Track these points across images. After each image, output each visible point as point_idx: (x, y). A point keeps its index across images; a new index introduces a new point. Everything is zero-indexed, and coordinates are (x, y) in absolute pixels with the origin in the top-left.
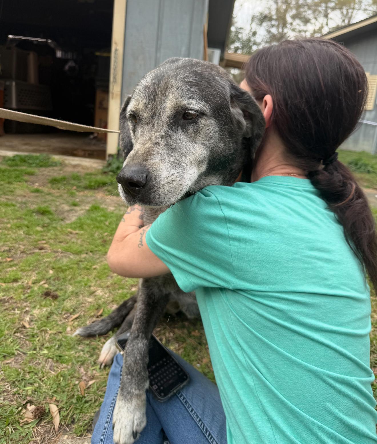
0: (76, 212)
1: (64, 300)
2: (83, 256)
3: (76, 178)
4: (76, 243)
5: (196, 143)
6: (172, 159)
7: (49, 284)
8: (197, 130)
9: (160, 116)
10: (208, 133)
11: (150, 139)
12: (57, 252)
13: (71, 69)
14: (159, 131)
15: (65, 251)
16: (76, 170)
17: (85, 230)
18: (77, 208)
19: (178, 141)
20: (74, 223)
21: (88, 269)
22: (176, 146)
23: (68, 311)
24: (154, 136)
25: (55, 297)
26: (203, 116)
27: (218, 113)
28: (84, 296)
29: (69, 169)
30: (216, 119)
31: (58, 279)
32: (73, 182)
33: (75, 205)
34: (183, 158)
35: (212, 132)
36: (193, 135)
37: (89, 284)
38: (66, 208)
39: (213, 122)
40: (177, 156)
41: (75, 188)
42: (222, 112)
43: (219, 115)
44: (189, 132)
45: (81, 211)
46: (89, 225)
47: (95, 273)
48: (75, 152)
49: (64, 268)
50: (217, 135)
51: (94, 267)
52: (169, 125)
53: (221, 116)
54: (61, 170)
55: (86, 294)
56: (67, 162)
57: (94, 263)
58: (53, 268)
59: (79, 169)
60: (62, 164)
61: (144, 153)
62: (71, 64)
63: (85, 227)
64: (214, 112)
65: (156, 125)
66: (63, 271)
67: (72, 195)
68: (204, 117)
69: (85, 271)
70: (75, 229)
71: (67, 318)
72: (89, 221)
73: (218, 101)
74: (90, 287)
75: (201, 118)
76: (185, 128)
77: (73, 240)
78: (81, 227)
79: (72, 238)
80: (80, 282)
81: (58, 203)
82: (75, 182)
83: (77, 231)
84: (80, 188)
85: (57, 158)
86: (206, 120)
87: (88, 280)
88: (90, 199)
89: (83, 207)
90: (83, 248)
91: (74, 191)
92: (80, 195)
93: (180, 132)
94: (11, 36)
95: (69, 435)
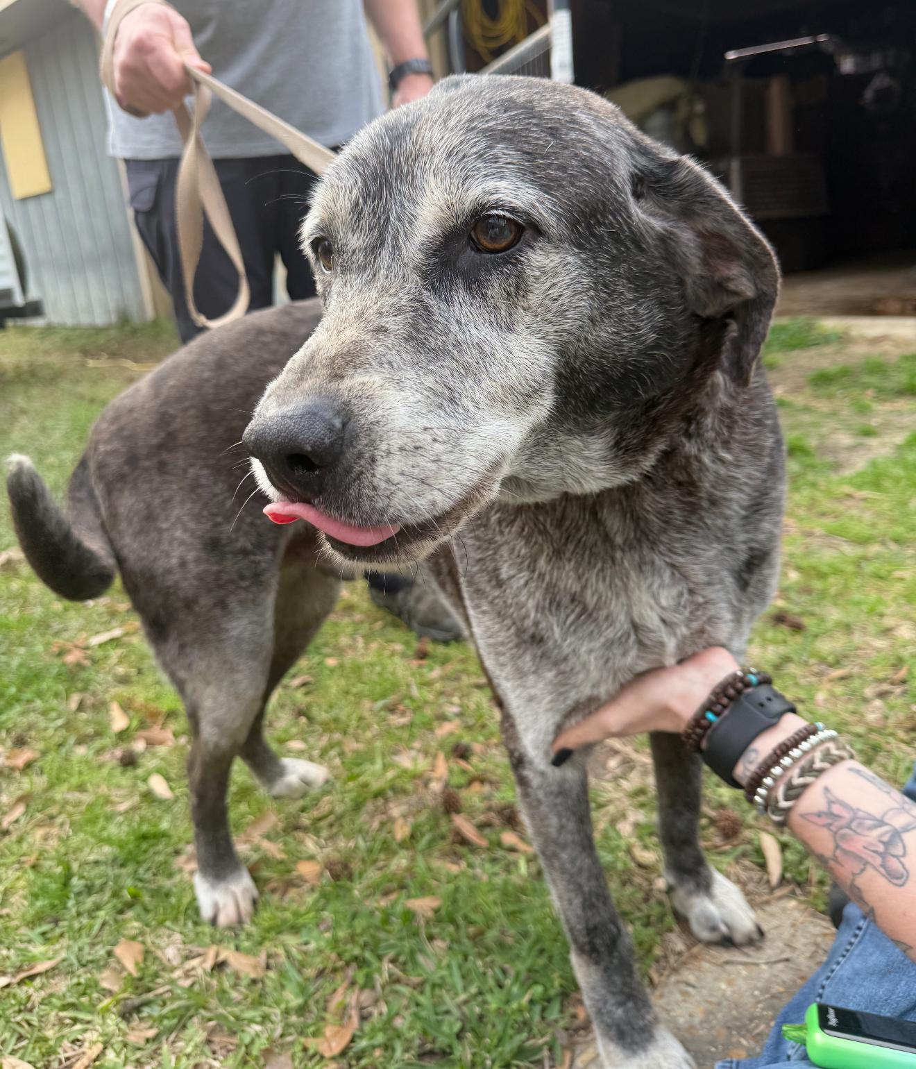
0: (869, 449)
1: (816, 636)
2: (875, 549)
3: (877, 368)
4: (861, 518)
5: (510, 329)
6: (429, 381)
7: (788, 599)
8: (518, 287)
9: (396, 246)
10: (555, 296)
11: (360, 316)
12: (809, 534)
13: (882, 95)
14: (392, 291)
15: (831, 534)
16: (876, 350)
17: (886, 491)
18: (873, 442)
19: (454, 328)
20: (860, 474)
21: (881, 578)
22: (444, 342)
23: (823, 660)
24: (375, 307)
25: (797, 628)
26: (535, 240)
27: (589, 226)
28: (865, 634)
29: (860, 350)
30: (580, 246)
31: (807, 590)
32: (866, 379)
33: (868, 433)
34: (470, 382)
35: (567, 293)
36: (502, 304)
37: (881, 609)
38: (845, 439)
39: (570, 259)
40: (447, 372)
41: (870, 392)
42: (600, 224)
43: (593, 235)
44: (489, 293)
45: (881, 449)
46: (897, 480)
47: (899, 587)
48: (880, 307)
49: (825, 569)
50: (583, 303)
51: (897, 574)
52: (424, 275)
53: (600, 239)
54: (838, 352)
55: (872, 629)
56: (855, 333)
57: (901, 566)
58: (799, 568)
59: (887, 347)
60: (843, 339)
61: (333, 359)
62: (881, 82)
63: (887, 484)
64: (573, 224)
65: (382, 272)
66: (822, 576)
67: (863, 410)
68: (541, 243)
69: (874, 581)
70: (860, 487)
71: (818, 674)
72: (898, 471)
73: (585, 189)
74: (881, 615)
75: (532, 247)
76: (477, 280)
77: (855, 512)
78: (876, 484)
79: (849, 507)
80: (858, 603)
81: (824, 430)
82: (874, 380)
83: (865, 493)
84: (884, 394)
85: (831, 324)
86: (547, 254)
87: (880, 601)
88: (907, 420)
89: (887, 439)
90: (875, 532)
91: (868, 402)
92: (882, 411)
93: (460, 295)
94: (731, 55)
95: (801, 902)
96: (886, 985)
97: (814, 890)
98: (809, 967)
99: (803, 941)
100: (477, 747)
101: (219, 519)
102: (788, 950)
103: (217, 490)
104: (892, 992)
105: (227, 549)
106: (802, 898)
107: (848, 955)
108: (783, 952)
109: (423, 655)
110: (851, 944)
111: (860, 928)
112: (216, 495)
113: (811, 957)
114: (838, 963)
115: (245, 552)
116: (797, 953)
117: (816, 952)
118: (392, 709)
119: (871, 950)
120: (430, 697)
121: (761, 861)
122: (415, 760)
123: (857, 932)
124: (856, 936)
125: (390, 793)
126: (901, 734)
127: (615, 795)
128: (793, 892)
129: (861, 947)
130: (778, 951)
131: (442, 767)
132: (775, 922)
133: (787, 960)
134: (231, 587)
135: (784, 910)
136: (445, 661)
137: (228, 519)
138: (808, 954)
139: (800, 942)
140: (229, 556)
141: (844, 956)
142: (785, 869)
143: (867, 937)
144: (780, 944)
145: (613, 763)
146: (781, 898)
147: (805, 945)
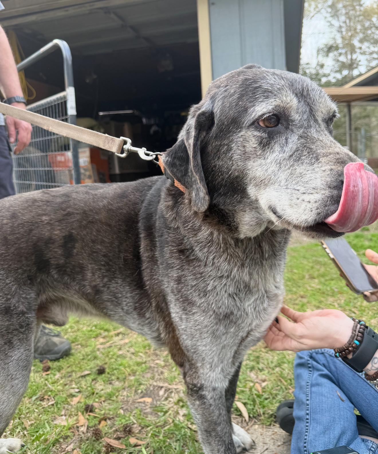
94: (101, 114)
95: (259, 425)
96: (327, 436)
97: (262, 418)
98: (275, 449)
99: (268, 439)
100: (96, 405)
101: (9, 297)
102: (265, 445)
103: (8, 281)
104: (330, 438)
105: (14, 312)
106: (259, 423)
107: (308, 431)
108: (264, 447)
109: (47, 369)
110: (307, 426)
111: (307, 419)
112: (7, 284)
113: (274, 445)
114: (306, 435)
115: (23, 313)
116: (269, 445)
117: (274, 442)
118: (42, 399)
119: (315, 425)
120: (60, 388)
121: (239, 413)
122: (67, 420)
123: (307, 421)
124: (308, 422)
125: (62, 440)
126: (263, 350)
127: (170, 406)
128: (255, 422)
129: (311, 426)
130: (262, 447)
131: (83, 420)
132: (255, 436)
133: (267, 449)
134: (15, 333)
135: (255, 430)
136: (59, 369)
137: (13, 296)
138: (272, 444)
139: (267, 440)
140: (15, 316)
141: (307, 432)
142: (249, 413)
143: (312, 421)
144: (261, 444)
145: (161, 393)
146: (252, 426)
147: (269, 441)
